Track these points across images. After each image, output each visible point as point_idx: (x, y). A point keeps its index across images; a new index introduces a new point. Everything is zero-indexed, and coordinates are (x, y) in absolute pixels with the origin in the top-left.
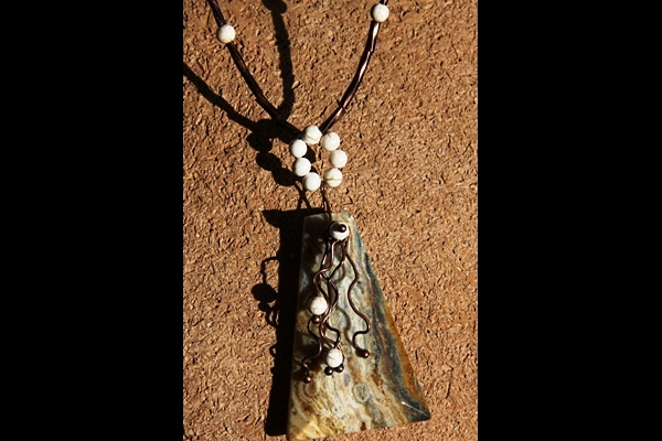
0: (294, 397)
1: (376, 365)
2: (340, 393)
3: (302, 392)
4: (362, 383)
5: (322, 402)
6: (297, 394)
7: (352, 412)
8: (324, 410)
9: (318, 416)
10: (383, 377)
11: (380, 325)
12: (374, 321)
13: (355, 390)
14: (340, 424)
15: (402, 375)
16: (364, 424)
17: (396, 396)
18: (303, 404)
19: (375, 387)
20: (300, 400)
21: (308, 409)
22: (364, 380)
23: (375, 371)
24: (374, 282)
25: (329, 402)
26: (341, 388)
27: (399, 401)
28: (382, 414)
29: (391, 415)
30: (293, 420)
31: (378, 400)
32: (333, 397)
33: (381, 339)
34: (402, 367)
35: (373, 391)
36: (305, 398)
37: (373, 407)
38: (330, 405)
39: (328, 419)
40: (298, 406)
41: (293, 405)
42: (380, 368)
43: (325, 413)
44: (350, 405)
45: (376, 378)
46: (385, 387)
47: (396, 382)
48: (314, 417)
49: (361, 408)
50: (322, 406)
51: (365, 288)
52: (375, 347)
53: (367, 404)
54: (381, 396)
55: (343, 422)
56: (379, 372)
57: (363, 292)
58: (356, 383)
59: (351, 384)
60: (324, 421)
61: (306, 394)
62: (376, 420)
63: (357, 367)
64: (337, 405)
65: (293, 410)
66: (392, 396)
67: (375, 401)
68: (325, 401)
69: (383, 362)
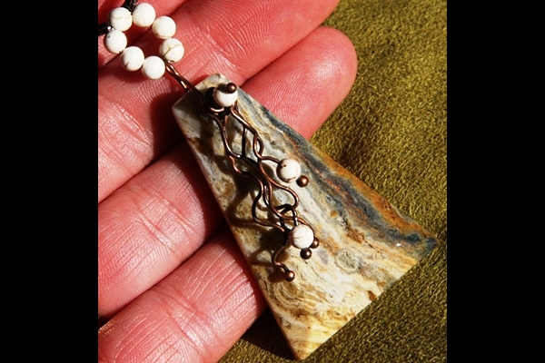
0: (276, 309)
1: (346, 222)
2: (324, 275)
3: (282, 299)
4: (341, 251)
5: (311, 297)
6: (279, 304)
7: (350, 289)
8: (318, 305)
9: (316, 315)
10: (361, 230)
11: (323, 175)
12: (315, 175)
13: (339, 262)
14: (345, 308)
15: (380, 214)
16: (370, 292)
17: (388, 241)
18: (292, 311)
19: (358, 246)
20: (286, 310)
21: (299, 313)
22: (341, 245)
23: (348, 228)
24: (289, 134)
25: (319, 293)
26: (322, 269)
27: (393, 245)
28: (383, 270)
29: (395, 265)
30: (291, 335)
31: (371, 258)
32: (319, 284)
33: (333, 190)
34: (373, 206)
35: (359, 252)
36: (290, 305)
37: (369, 268)
38: (322, 296)
39: (329, 312)
40: (287, 318)
41: (281, 319)
42: (351, 222)
43: (322, 308)
44: (343, 283)
45: (354, 236)
46: (370, 240)
47: (378, 227)
48: (313, 318)
49: (358, 278)
50: (314, 302)
51: (283, 145)
52: (333, 202)
53: (361, 270)
54: (370, 252)
55: (346, 304)
56: (353, 227)
57: (283, 151)
58: (335, 254)
59: (331, 259)
60: (327, 317)
61: (288, 299)
62: (381, 280)
63: (326, 236)
64: (329, 291)
65: (284, 324)
66: (383, 245)
67: (368, 261)
68: (313, 294)
69: (352, 214)
